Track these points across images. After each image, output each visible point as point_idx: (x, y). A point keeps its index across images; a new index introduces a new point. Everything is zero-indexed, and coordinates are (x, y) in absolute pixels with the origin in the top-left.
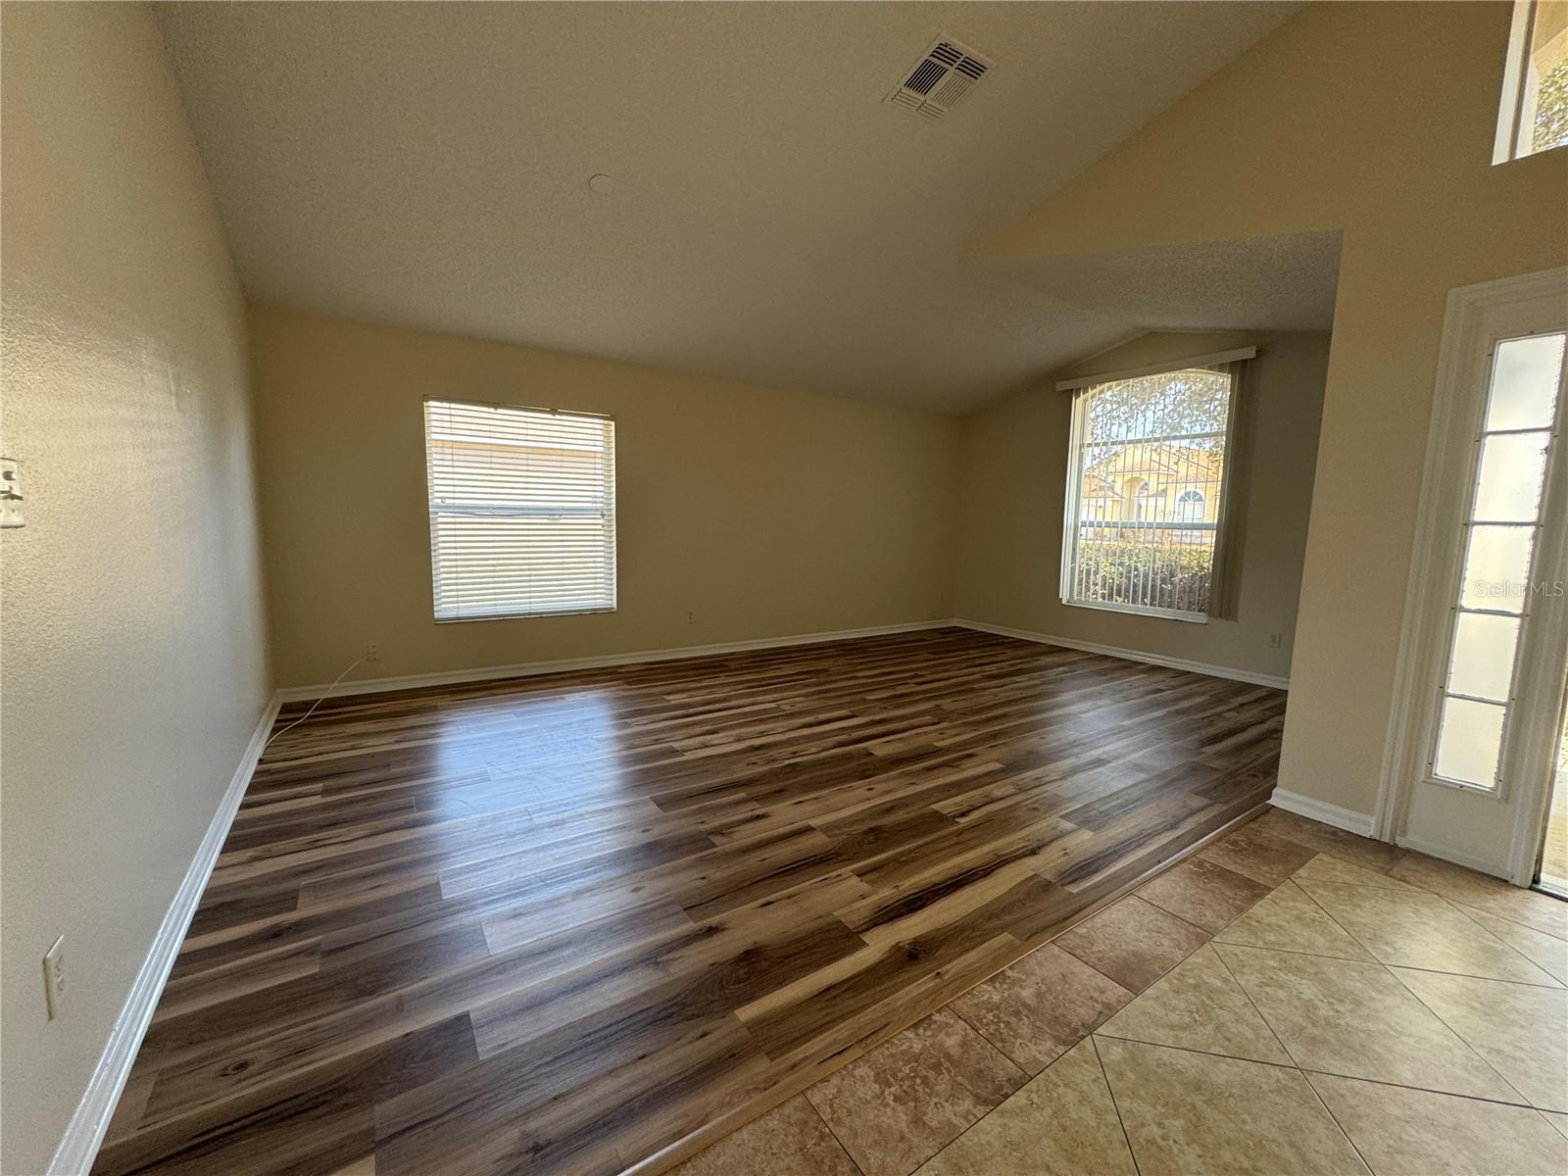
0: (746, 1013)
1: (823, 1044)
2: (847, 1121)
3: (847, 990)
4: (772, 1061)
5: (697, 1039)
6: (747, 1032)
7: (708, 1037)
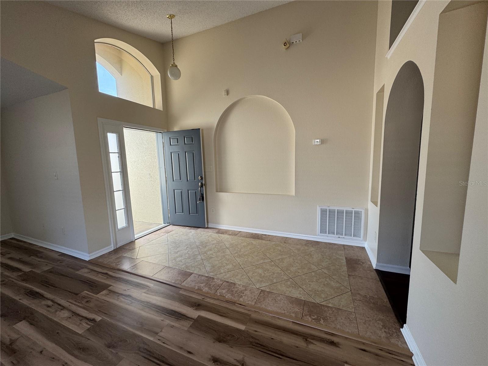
0: (242, 327)
1: (239, 309)
2: (254, 298)
3: (220, 312)
4: (251, 315)
5: (258, 332)
6: (248, 324)
7: (255, 330)
